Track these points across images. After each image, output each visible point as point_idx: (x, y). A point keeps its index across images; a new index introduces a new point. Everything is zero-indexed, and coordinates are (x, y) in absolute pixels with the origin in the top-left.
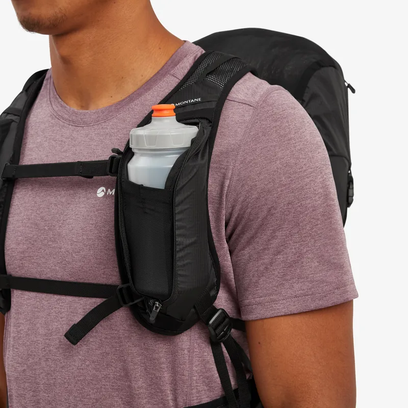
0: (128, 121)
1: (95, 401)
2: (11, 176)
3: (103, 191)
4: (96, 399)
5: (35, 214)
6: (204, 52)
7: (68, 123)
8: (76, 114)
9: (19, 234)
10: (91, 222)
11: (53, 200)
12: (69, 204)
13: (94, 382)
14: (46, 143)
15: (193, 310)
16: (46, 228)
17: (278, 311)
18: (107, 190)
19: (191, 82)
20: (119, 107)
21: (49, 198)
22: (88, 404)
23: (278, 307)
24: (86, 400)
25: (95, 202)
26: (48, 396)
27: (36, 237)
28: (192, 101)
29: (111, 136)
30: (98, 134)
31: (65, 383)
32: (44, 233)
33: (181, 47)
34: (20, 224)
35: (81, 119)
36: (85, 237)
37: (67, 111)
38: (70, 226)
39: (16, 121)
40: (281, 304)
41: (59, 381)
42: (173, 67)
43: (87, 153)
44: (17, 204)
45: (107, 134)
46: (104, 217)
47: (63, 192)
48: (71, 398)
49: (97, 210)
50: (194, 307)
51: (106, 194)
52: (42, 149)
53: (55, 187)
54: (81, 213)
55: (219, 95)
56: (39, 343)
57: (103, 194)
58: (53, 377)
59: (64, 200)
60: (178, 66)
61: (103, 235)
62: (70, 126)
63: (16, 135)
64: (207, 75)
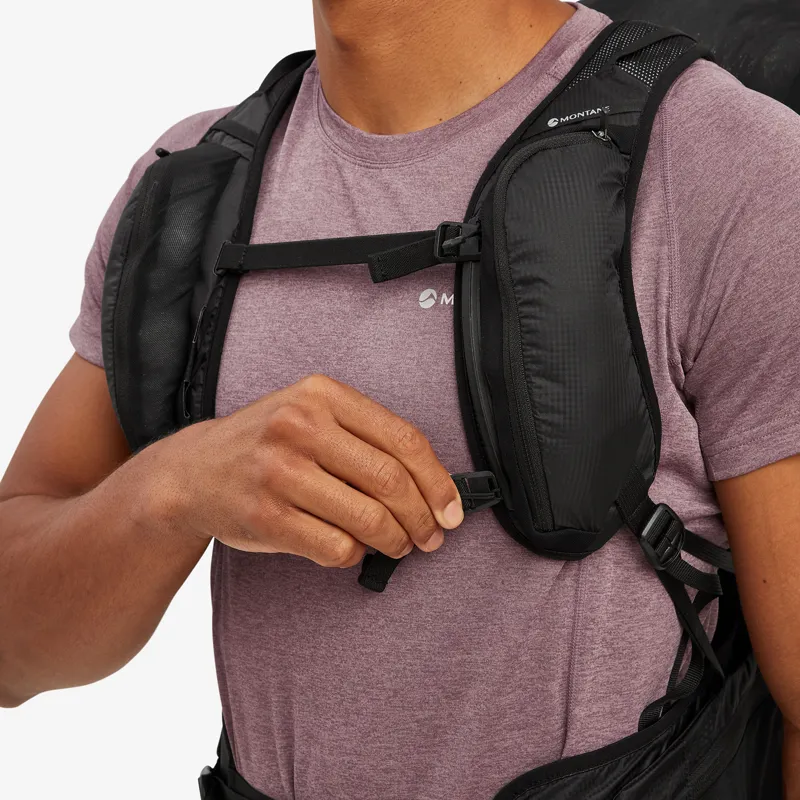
0: (470, 159)
1: (391, 694)
2: (236, 267)
3: (432, 296)
4: (395, 691)
5: (287, 331)
6: (611, 21)
7: (352, 160)
8: (366, 142)
9: (254, 366)
10: (409, 355)
11: (324, 306)
12: (359, 317)
13: (392, 659)
14: (310, 194)
15: (613, 509)
16: (308, 359)
17: (790, 447)
18: (439, 295)
19: (588, 74)
20: (450, 132)
21: (316, 301)
22: (379, 700)
23: (788, 440)
24: (375, 691)
25: (417, 318)
26: (300, 680)
27: (287, 374)
28: (593, 111)
29: (436, 188)
30: (411, 183)
31: (334, 657)
32: (304, 369)
33: (568, 22)
34: (256, 347)
35: (377, 153)
36: (396, 383)
37: (348, 134)
38: (365, 360)
39: (247, 156)
40: (793, 432)
41: (323, 652)
42: (552, 59)
43: (393, 222)
44: (250, 308)
45: (429, 185)
46: (436, 346)
47: (346, 293)
48: (345, 686)
49: (423, 333)
50: (616, 504)
51: (437, 302)
52: (300, 206)
53: (329, 281)
54: (387, 336)
55: (644, 100)
56: (288, 577)
57: (432, 302)
58: (311, 645)
59: (347, 308)
60: (563, 55)
61: (434, 378)
62: (357, 167)
63: (247, 186)
64: (618, 61)
